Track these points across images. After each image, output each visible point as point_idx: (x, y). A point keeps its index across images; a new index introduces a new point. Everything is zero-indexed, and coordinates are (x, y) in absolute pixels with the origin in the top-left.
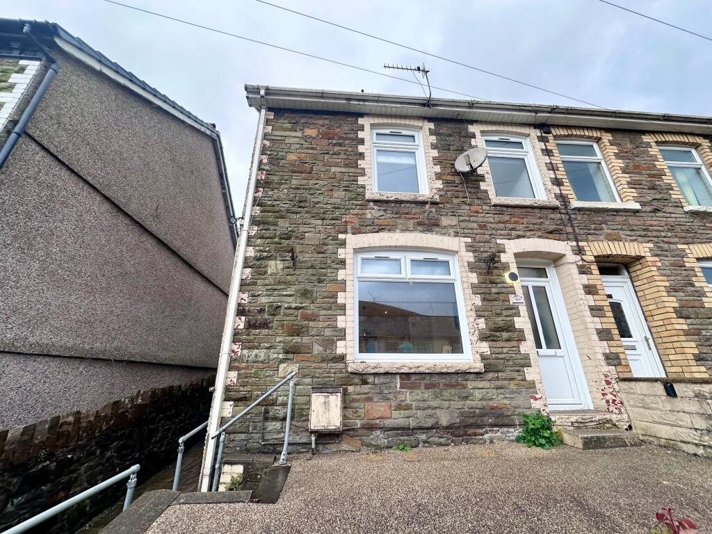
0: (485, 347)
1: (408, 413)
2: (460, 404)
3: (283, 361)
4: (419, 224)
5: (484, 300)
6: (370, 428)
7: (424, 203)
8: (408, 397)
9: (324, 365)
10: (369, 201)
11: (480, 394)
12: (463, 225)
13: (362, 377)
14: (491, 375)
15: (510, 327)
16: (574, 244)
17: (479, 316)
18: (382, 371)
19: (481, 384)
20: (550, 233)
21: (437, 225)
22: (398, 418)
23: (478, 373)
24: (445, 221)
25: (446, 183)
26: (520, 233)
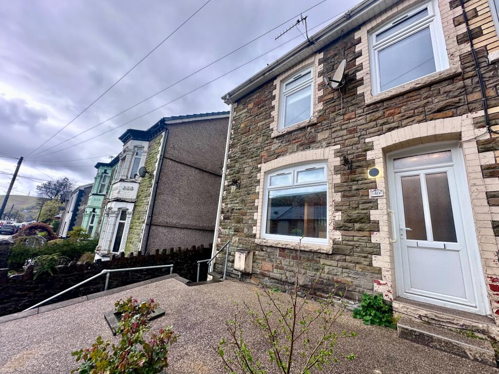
0: (338, 235)
1: (282, 271)
3: (234, 235)
4: (301, 145)
5: (343, 196)
6: (264, 275)
7: (304, 128)
9: (247, 239)
10: (274, 138)
12: (334, 135)
13: (261, 247)
15: (366, 219)
17: (337, 210)
18: (269, 245)
20: (440, 110)
21: (314, 142)
23: (327, 254)
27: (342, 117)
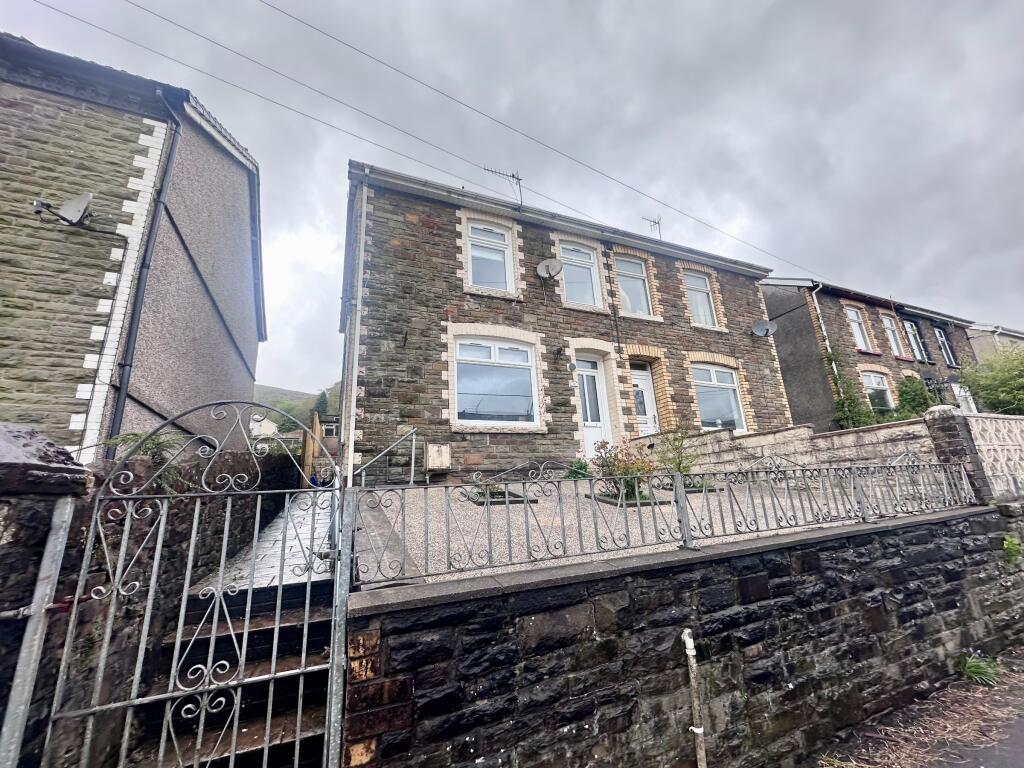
0: (549, 417)
1: (494, 461)
2: (529, 455)
3: (399, 423)
4: (507, 318)
5: (551, 383)
6: (468, 471)
7: (511, 301)
8: (495, 450)
9: (433, 427)
10: (466, 294)
11: (544, 447)
12: (540, 322)
13: (462, 435)
14: (552, 436)
15: (566, 403)
16: (617, 345)
17: (546, 395)
18: (477, 431)
19: (544, 442)
20: (602, 335)
21: (520, 321)
22: (487, 464)
23: (543, 434)
24: (527, 318)
25: (529, 284)
26: (581, 333)
27: (545, 308)
